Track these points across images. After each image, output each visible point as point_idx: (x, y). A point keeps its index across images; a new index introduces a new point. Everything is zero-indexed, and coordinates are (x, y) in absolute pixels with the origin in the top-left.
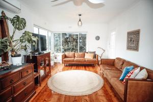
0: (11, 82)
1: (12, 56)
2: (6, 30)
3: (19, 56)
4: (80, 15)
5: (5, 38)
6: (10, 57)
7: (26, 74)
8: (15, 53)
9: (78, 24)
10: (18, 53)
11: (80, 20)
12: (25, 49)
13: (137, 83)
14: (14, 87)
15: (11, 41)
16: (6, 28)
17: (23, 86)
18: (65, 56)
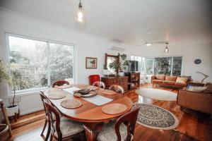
4: (167, 43)
9: (165, 51)
11: (167, 48)
18: (156, 78)
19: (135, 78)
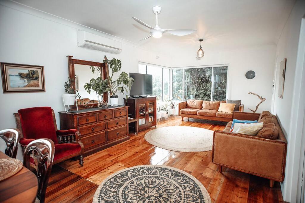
0: (105, 118)
1: (111, 97)
2: (107, 73)
3: (116, 97)
4: (201, 40)
5: (106, 80)
6: (109, 98)
7: (118, 115)
8: (113, 94)
9: (198, 54)
10: (116, 94)
11: (201, 48)
12: (122, 91)
13: (227, 138)
14: (107, 123)
15: (110, 82)
16: (107, 70)
17: (116, 125)
18: (187, 106)
19: (146, 109)
